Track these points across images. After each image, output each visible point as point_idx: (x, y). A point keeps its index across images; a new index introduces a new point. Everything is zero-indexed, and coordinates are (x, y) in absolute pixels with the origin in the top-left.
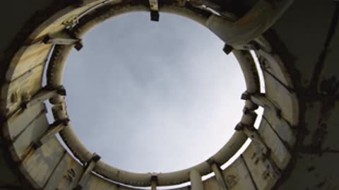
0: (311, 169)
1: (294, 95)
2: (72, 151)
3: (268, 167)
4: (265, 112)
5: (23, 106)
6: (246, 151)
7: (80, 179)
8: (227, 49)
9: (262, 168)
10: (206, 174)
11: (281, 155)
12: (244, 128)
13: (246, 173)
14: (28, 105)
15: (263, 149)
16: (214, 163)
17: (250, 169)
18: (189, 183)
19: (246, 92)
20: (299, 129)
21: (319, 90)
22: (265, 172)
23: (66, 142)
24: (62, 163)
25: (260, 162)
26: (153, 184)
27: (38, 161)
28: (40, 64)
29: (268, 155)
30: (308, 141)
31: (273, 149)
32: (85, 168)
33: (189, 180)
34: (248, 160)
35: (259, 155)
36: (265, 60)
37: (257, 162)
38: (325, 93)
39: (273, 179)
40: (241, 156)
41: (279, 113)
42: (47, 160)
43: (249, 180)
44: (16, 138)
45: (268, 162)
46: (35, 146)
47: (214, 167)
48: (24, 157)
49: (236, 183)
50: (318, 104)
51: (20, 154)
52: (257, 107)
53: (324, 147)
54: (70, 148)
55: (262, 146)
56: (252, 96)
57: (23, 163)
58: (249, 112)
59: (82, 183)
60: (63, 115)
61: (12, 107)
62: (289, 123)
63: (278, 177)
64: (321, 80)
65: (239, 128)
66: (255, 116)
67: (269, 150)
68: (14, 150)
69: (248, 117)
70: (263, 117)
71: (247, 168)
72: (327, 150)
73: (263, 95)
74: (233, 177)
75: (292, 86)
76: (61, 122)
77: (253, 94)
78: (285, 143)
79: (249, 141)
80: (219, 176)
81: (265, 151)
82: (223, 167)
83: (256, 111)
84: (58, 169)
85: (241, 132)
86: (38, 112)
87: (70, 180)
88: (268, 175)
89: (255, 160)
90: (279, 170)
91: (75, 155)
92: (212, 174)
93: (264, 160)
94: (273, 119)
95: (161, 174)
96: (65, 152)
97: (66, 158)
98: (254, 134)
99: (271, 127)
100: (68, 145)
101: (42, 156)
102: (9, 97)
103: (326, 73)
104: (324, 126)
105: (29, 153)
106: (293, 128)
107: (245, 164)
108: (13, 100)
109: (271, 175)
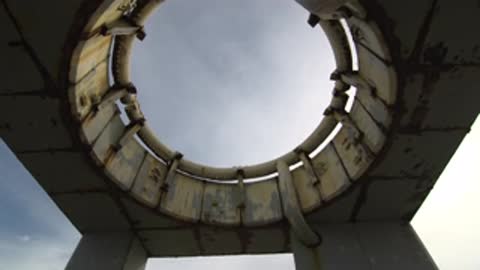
0: (407, 150)
1: (392, 69)
2: (153, 151)
3: (360, 151)
4: (357, 93)
5: (95, 109)
6: (336, 137)
7: (165, 178)
8: (313, 21)
9: (353, 153)
10: (293, 164)
11: (374, 137)
12: (334, 112)
13: (336, 159)
14: (100, 107)
15: (355, 133)
16: (301, 152)
17: (341, 155)
18: (276, 174)
19: (337, 70)
20: (396, 108)
21: (422, 61)
22: (356, 157)
23: (145, 143)
24: (145, 163)
25: (352, 147)
26: (240, 177)
27: (121, 162)
28: (104, 61)
29: (360, 139)
30: (405, 120)
31: (366, 132)
32: (169, 167)
33: (276, 171)
34: (339, 147)
35: (351, 140)
36: (358, 29)
37: (348, 148)
38: (428, 63)
39: (365, 163)
40: (331, 142)
41: (374, 92)
42: (130, 162)
43: (340, 166)
44: (94, 142)
45: (360, 147)
46: (115, 149)
47: (303, 156)
48: (106, 160)
49: (325, 171)
50: (419, 78)
51: (101, 158)
52: (348, 88)
53: (423, 127)
54: (150, 148)
55: (354, 129)
56: (343, 75)
57: (107, 167)
58: (340, 95)
59: (168, 181)
60: (138, 114)
61: (83, 111)
62: (384, 102)
63: (371, 161)
64: (425, 48)
65: (328, 113)
66: (346, 97)
67: (362, 134)
68: (94, 154)
69: (338, 99)
70: (356, 98)
71: (338, 155)
72: (428, 129)
73: (356, 73)
74: (323, 165)
75: (389, 58)
76: (137, 122)
77: (344, 73)
78: (379, 125)
79: (339, 126)
80: (307, 165)
81: (357, 135)
82: (312, 156)
83: (348, 92)
84: (142, 170)
85: (330, 117)
86: (112, 113)
87: (156, 179)
88: (360, 159)
89: (346, 144)
90: (373, 154)
91: (157, 154)
92: (300, 164)
93: (356, 145)
94: (368, 100)
95: (246, 168)
96: (146, 152)
97: (148, 157)
98: (345, 117)
99: (365, 108)
100: (148, 146)
101: (124, 158)
102: (78, 100)
103: (430, 40)
104: (425, 102)
105: (110, 156)
106: (389, 107)
107: (335, 149)
108: (83, 103)
109: (364, 160)
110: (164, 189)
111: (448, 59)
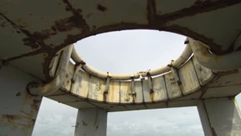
0: (101, 8)
5: (134, 95)
21: (40, 47)
27: (158, 93)
42: (161, 89)
44: (143, 100)
46: (152, 92)
51: (150, 100)
53: (70, 14)
57: (154, 100)
64: (35, 50)
84: (167, 85)
91: (167, 71)
96: (164, 75)
101: (158, 89)
105: (152, 96)
108: (128, 100)
110: (180, 83)
111: (25, 36)
